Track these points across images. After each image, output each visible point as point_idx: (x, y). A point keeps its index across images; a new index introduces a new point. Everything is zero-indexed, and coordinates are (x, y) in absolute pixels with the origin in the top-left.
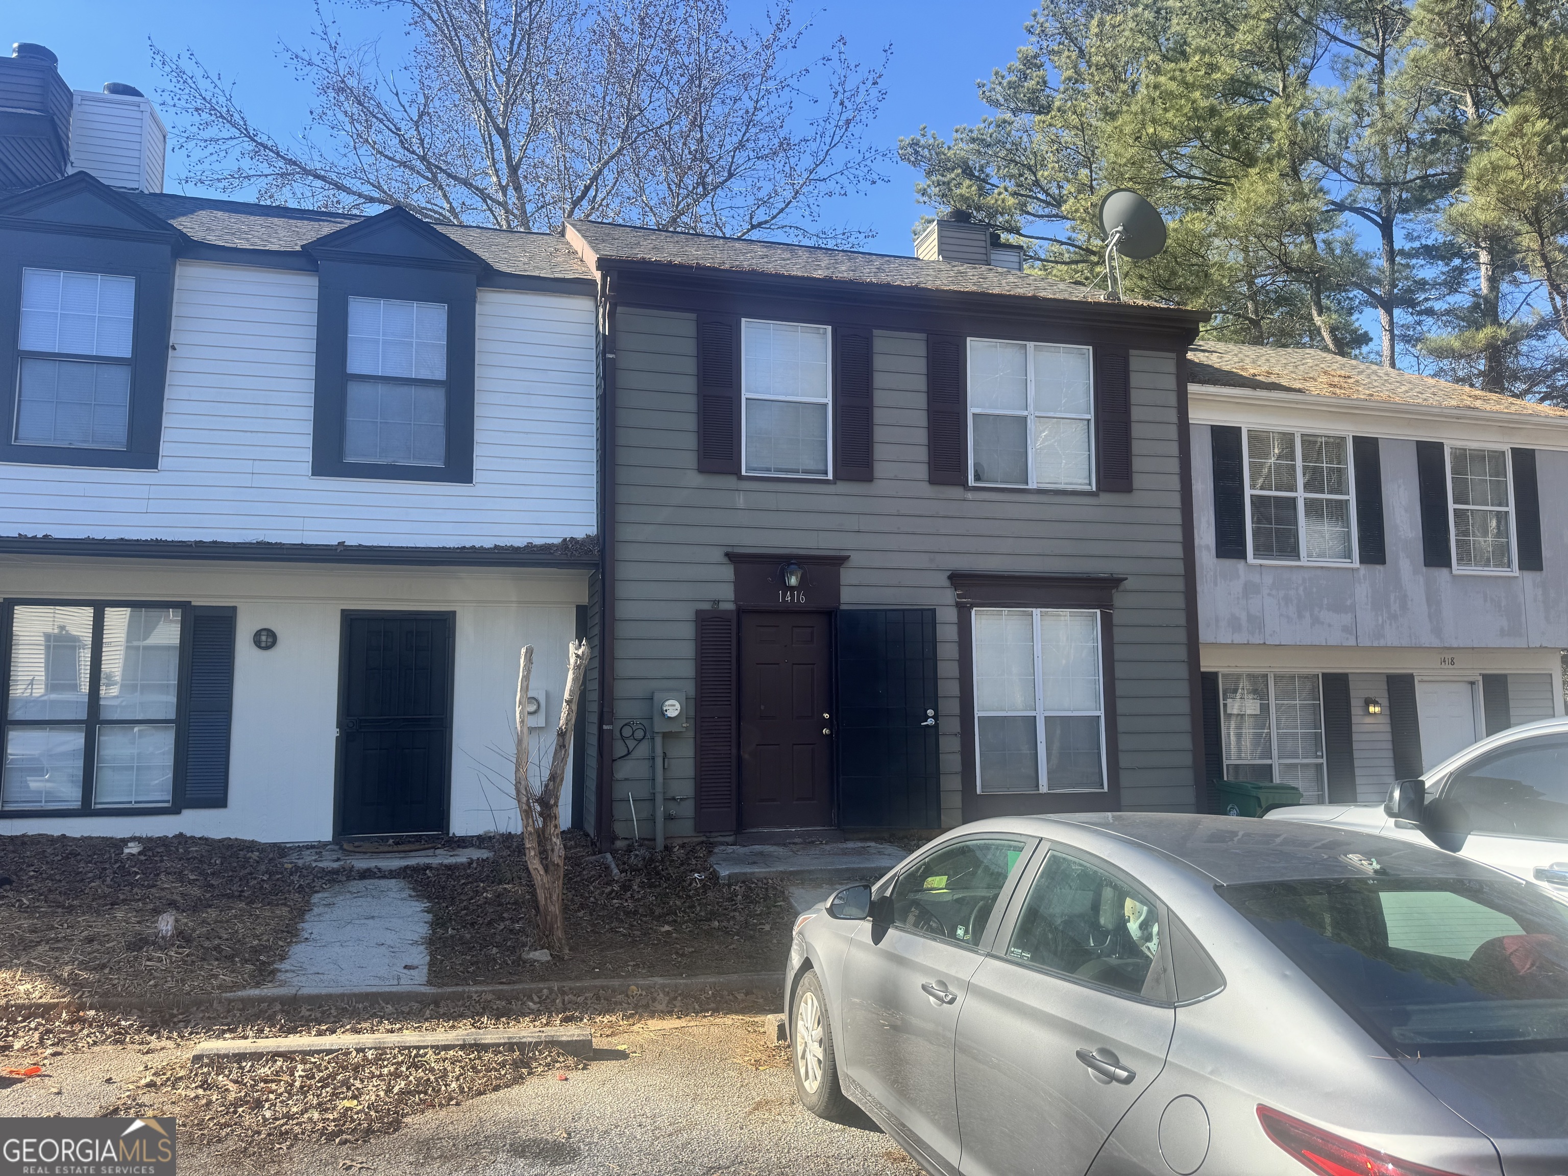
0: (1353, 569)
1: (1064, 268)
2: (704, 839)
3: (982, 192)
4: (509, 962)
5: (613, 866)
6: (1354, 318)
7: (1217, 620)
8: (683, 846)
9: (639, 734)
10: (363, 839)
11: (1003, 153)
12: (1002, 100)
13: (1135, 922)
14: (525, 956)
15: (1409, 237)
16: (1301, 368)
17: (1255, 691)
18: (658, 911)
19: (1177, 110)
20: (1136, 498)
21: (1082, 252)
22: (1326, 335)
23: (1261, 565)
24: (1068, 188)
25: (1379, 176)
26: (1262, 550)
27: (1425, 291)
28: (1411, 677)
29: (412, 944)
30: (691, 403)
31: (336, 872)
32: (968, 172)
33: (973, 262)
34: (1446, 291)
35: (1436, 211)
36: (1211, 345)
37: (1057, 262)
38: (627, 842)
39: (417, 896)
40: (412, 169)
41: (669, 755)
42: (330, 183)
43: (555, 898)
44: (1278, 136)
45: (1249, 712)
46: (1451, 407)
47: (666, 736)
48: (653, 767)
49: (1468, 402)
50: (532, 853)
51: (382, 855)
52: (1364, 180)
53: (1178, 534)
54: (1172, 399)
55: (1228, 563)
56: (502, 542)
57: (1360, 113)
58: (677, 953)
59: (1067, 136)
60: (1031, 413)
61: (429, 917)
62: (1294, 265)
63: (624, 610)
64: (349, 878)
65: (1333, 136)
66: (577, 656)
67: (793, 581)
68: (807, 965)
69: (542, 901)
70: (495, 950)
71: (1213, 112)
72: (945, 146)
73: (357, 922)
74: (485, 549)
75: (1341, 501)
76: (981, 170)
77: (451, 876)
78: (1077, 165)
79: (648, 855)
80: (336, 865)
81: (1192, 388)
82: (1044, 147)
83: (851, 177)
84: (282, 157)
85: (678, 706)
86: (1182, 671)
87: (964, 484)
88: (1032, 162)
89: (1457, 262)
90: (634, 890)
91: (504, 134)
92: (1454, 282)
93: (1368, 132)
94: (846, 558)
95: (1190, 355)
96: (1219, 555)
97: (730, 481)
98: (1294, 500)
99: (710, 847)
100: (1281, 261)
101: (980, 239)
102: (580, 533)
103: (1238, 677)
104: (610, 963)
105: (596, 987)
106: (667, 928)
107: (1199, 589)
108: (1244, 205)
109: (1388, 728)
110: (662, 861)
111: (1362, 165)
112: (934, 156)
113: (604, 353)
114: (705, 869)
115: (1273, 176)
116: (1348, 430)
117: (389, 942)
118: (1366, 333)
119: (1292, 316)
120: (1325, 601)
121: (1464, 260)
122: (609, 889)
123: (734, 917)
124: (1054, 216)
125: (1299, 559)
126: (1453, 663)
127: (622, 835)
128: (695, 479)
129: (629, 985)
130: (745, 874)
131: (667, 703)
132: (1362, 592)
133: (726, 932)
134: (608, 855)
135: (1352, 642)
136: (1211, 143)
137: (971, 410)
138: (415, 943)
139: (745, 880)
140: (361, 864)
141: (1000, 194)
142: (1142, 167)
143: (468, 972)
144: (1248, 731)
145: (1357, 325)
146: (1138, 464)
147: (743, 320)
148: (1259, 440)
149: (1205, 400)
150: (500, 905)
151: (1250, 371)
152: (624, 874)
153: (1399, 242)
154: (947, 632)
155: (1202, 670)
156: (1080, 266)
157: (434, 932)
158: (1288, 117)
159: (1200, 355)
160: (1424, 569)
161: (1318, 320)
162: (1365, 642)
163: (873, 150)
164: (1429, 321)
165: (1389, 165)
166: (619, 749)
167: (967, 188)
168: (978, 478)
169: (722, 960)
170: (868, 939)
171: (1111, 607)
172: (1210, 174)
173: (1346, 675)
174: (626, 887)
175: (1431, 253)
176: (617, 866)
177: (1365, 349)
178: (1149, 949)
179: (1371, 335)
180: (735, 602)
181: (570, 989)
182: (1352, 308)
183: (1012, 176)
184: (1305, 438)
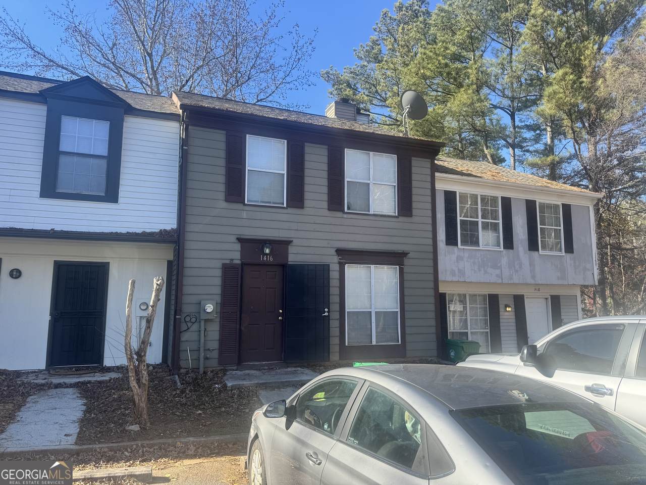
0: (500, 251)
1: (387, 127)
2: (223, 368)
3: (354, 94)
4: (119, 431)
5: (178, 381)
6: (499, 152)
7: (446, 271)
8: (212, 372)
9: (193, 320)
10: (61, 368)
11: (363, 79)
12: (363, 57)
13: (410, 423)
14: (127, 428)
15: (521, 121)
16: (480, 169)
17: (461, 301)
18: (197, 403)
19: (433, 64)
20: (414, 219)
21: (395, 121)
22: (489, 157)
23: (464, 249)
24: (389, 94)
25: (510, 95)
26: (464, 242)
27: (526, 142)
28: (523, 296)
29: (72, 423)
30: (223, 171)
31: (43, 385)
32: (349, 85)
33: (349, 120)
34: (534, 142)
35: (530, 111)
36: (444, 158)
37: (384, 125)
38: (186, 370)
39: (81, 397)
40: (108, 68)
41: (207, 330)
42: (69, 71)
43: (143, 400)
44: (472, 76)
45: (458, 310)
46: (538, 186)
47: (206, 321)
48: (199, 335)
49: (545, 184)
50: (133, 379)
51: (68, 376)
52: (504, 96)
53: (430, 235)
54: (429, 179)
55: (451, 247)
56: (131, 231)
57: (503, 69)
58: (202, 425)
59: (389, 73)
60: (371, 182)
61: (84, 408)
62: (477, 128)
63: (188, 263)
64: (49, 388)
65: (493, 78)
66: (157, 284)
67: (267, 251)
68: (256, 437)
69: (137, 401)
70: (112, 425)
71: (446, 65)
72: (340, 75)
73: (47, 411)
74: (123, 234)
75: (496, 223)
76: (355, 85)
77: (99, 386)
78: (393, 84)
79: (194, 377)
80: (43, 382)
81: (437, 174)
82: (380, 77)
83: (300, 82)
84: (47, 58)
85: (212, 307)
86: (432, 292)
87: (343, 211)
88: (375, 83)
89: (538, 132)
90: (187, 393)
91: (150, 55)
92: (537, 139)
93: (506, 76)
94: (291, 242)
95: (436, 162)
96: (446, 245)
97: (240, 206)
98: (477, 222)
99: (225, 371)
100: (472, 126)
101: (352, 111)
102: (168, 228)
103: (453, 295)
104: (169, 431)
105: (160, 443)
106: (200, 412)
107: (439, 258)
108: (459, 103)
109: (514, 317)
110: (202, 379)
111: (504, 89)
112: (336, 79)
113: (182, 146)
114: (221, 383)
115: (470, 91)
116: (499, 194)
117: (61, 422)
118: (504, 158)
119: (476, 149)
120: (489, 264)
121: (541, 131)
122: (174, 393)
123: (232, 406)
124: (383, 106)
125: (479, 247)
126: (539, 291)
127: (183, 367)
128: (224, 204)
129: (177, 442)
130: (239, 385)
131: (207, 306)
132: (504, 261)
133: (228, 413)
134: (177, 376)
135: (500, 281)
136: (446, 78)
137: (346, 180)
138: (74, 422)
139: (239, 388)
140: (56, 380)
141: (362, 95)
142: (418, 86)
143: (97, 437)
144: (457, 318)
145: (501, 154)
146: (414, 205)
147: (247, 135)
148: (464, 197)
149: (442, 179)
150: (120, 401)
151: (460, 169)
152: (182, 386)
153: (517, 123)
154: (334, 275)
155: (440, 292)
156: (393, 126)
157: (85, 415)
158: (476, 68)
159: (440, 162)
160: (528, 252)
161: (486, 151)
162: (505, 281)
163: (309, 72)
164: (528, 154)
165: (513, 91)
166: (184, 327)
167: (348, 92)
168: (349, 208)
169: (224, 428)
170: (283, 426)
171: (403, 265)
172: (445, 90)
173: (498, 295)
174: (183, 392)
175: (529, 128)
176: (180, 381)
177: (503, 164)
178: (416, 436)
179: (506, 159)
180: (241, 260)
181: (147, 445)
182: (498, 148)
183: (367, 89)
184: (482, 197)
